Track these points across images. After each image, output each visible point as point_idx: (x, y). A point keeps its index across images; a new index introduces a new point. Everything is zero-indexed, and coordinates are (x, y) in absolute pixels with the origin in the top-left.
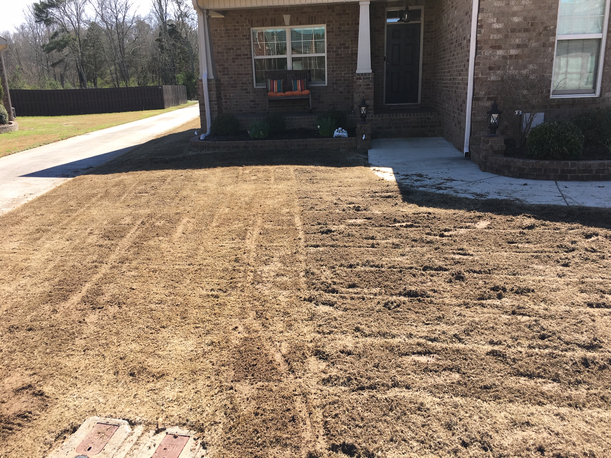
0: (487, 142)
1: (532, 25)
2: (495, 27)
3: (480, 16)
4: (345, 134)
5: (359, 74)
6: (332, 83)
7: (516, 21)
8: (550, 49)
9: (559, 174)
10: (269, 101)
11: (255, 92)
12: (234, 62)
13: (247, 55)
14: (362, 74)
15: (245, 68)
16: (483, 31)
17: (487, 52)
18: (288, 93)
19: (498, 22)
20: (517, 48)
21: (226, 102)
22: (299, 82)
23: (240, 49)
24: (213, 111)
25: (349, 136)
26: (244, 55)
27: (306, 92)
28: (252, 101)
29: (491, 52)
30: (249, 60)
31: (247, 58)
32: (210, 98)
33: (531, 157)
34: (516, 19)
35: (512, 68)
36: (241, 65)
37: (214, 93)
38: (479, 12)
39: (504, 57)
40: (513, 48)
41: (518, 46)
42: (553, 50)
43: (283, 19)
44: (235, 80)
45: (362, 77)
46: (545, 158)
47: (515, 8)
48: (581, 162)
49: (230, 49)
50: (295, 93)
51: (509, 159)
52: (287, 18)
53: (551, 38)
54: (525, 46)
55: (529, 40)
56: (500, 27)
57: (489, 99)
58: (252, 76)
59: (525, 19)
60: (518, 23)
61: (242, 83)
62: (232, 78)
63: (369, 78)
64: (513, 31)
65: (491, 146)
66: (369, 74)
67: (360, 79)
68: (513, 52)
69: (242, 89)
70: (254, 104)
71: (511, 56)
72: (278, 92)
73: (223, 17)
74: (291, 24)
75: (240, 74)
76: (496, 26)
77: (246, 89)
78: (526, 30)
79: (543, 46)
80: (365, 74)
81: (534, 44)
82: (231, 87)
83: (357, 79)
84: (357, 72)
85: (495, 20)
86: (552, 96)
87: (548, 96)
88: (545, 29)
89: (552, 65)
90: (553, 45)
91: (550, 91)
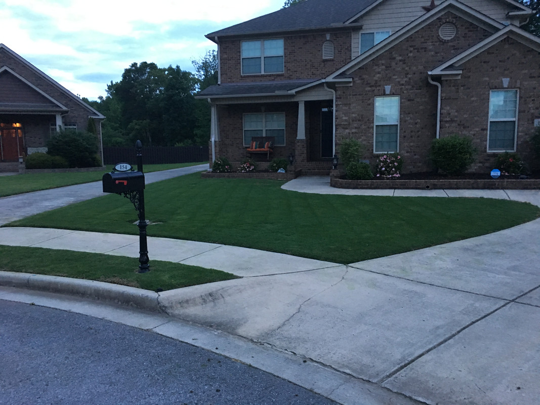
1: (362, 118)
4: (284, 172)
5: (298, 140)
6: (287, 145)
8: (371, 129)
10: (250, 154)
11: (244, 149)
12: (232, 132)
13: (240, 128)
14: (300, 140)
15: (238, 135)
16: (338, 121)
17: (341, 131)
22: (266, 144)
26: (238, 128)
28: (242, 154)
29: (343, 130)
31: (240, 130)
32: (215, 151)
34: (354, 115)
36: (236, 133)
37: (217, 148)
39: (349, 133)
40: (353, 129)
41: (356, 128)
42: (373, 130)
43: (261, 109)
44: (232, 142)
47: (353, 110)
49: (230, 125)
50: (263, 149)
52: (263, 109)
53: (371, 125)
54: (359, 128)
55: (361, 125)
56: (346, 119)
58: (243, 140)
59: (358, 115)
60: (355, 117)
61: (237, 144)
62: (231, 140)
63: (304, 142)
64: (353, 121)
65: (333, 174)
66: (304, 140)
68: (354, 131)
69: (236, 147)
70: (243, 156)
71: (353, 133)
72: (255, 148)
74: (265, 112)
75: (235, 138)
76: (344, 118)
77: (239, 147)
78: (359, 120)
79: (368, 128)
80: (302, 140)
81: (363, 127)
83: (297, 142)
84: (297, 138)
85: (344, 115)
86: (374, 152)
87: (373, 152)
88: (368, 120)
89: (373, 137)
90: (373, 128)
91: (373, 150)
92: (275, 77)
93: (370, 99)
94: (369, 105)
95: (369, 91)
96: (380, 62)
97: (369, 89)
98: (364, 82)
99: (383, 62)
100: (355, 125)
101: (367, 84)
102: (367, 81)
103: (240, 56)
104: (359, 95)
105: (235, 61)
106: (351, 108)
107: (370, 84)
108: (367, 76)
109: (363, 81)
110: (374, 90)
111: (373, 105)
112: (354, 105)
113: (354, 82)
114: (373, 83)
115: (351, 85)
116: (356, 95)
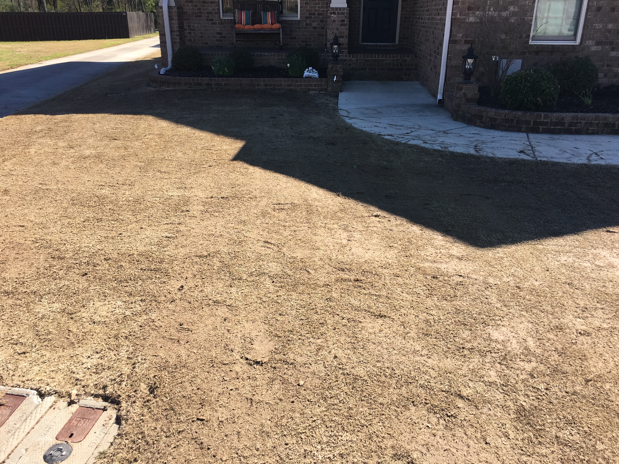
0: (461, 89)
4: (316, 75)
5: (333, 8)
6: (306, 18)
9: (531, 126)
10: (237, 34)
18: (257, 26)
21: (190, 33)
22: (269, 14)
24: (175, 43)
25: (319, 77)
27: (277, 26)
28: (218, 33)
32: (171, 27)
33: (504, 107)
35: (492, 9)
37: (175, 22)
45: (336, 12)
46: (518, 108)
48: (555, 114)
51: (483, 108)
57: (466, 42)
58: (219, 5)
63: (343, 13)
65: (464, 94)
67: (334, 13)
70: (220, 37)
72: (246, 24)
82: (196, 16)
84: (332, 5)
86: (531, 41)
87: (528, 42)
89: (533, 8)
91: (528, 36)
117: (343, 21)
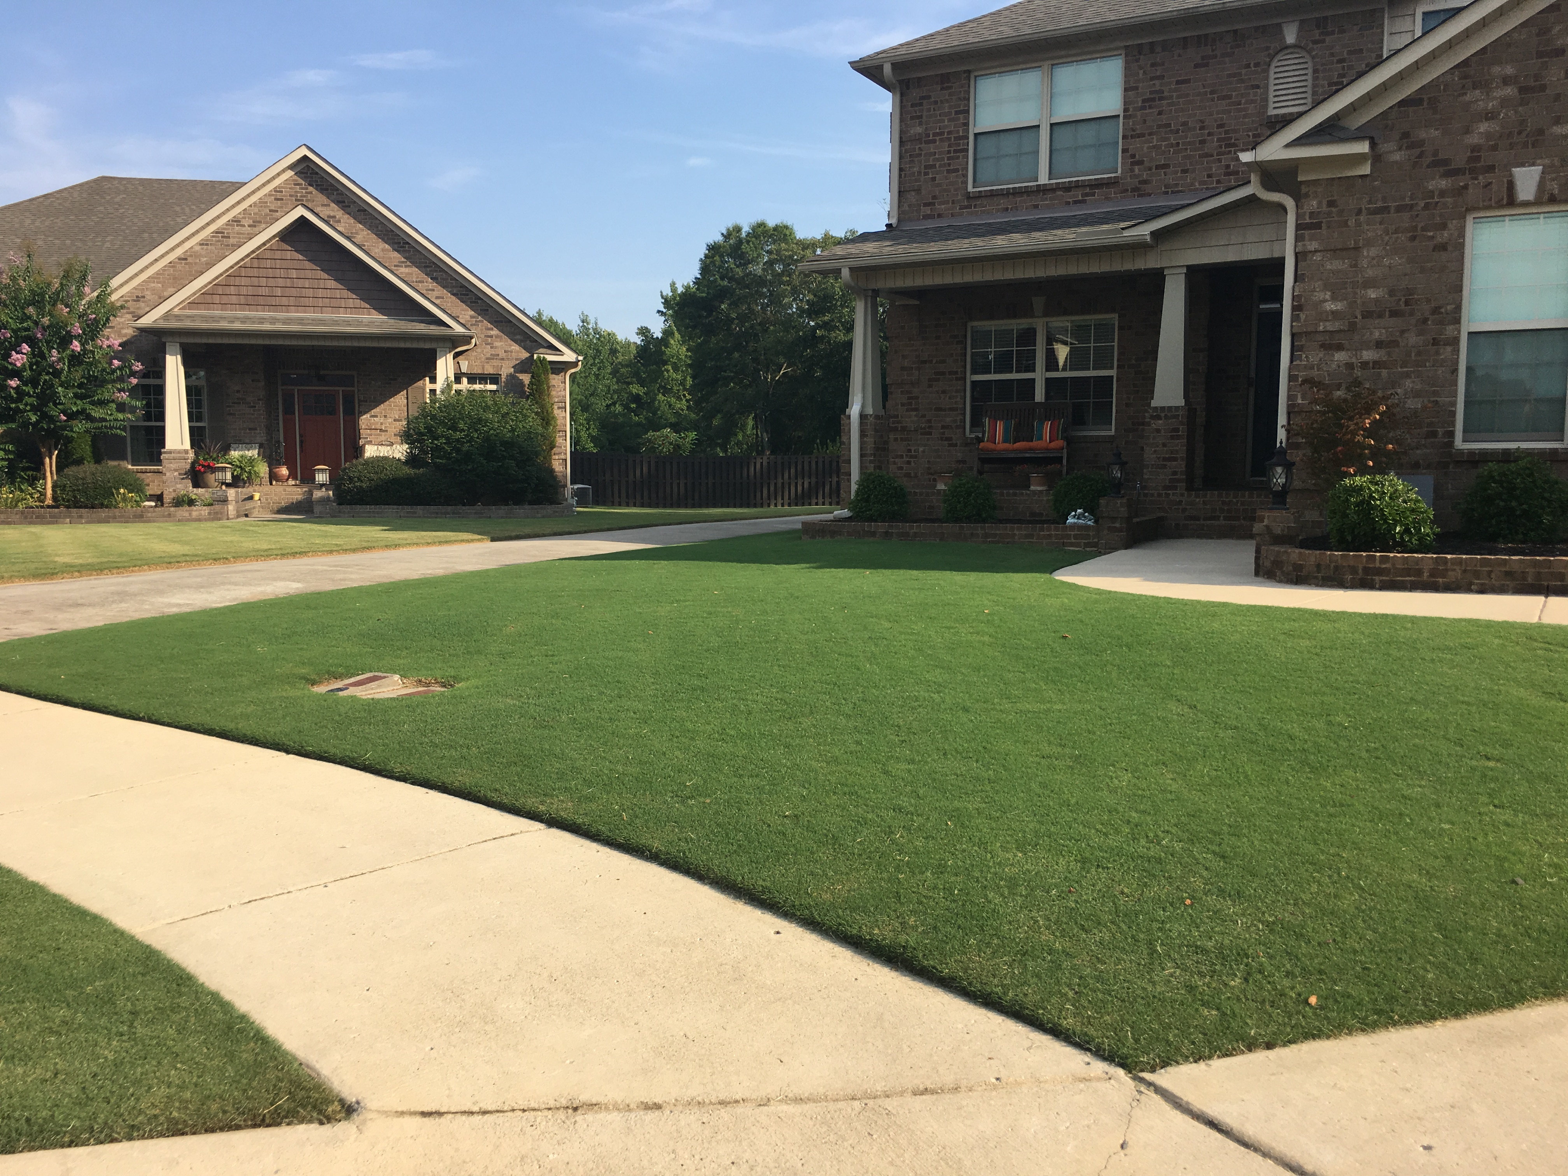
1: (1407, 303)
2: (1328, 308)
3: (1297, 289)
4: (1086, 522)
5: (1156, 408)
6: (1122, 431)
7: (1373, 296)
8: (1449, 349)
9: (1359, 577)
10: (984, 461)
11: (966, 445)
12: (930, 386)
13: (956, 373)
14: (1163, 408)
15: (950, 398)
16: (1303, 316)
17: (1314, 356)
18: (1021, 445)
19: (1334, 298)
20: (1377, 347)
21: (909, 463)
22: (1048, 426)
23: (944, 362)
25: (1092, 523)
26: (950, 373)
27: (1060, 444)
28: (959, 462)
29: (1321, 355)
30: (960, 382)
31: (957, 379)
34: (1372, 294)
36: (944, 392)
38: (1295, 281)
39: (1350, 366)
40: (1368, 348)
41: (1379, 345)
42: (1456, 352)
43: (1032, 304)
44: (930, 421)
45: (1163, 415)
47: (1370, 273)
49: (925, 362)
50: (1035, 444)
52: (1038, 303)
53: (1450, 330)
54: (1393, 344)
55: (1403, 332)
56: (1339, 308)
58: (964, 414)
59: (1392, 293)
60: (1376, 300)
61: (943, 427)
62: (924, 416)
63: (1176, 417)
64: (1367, 315)
66: (1177, 408)
67: (1158, 417)
68: (1368, 355)
69: (942, 439)
71: (1365, 365)
73: (917, 302)
74: (1045, 315)
75: (940, 409)
76: (1330, 306)
77: (950, 439)
78: (1394, 314)
79: (1433, 345)
80: (1170, 408)
81: (1413, 339)
82: (922, 434)
83: (1152, 417)
84: (1154, 403)
85: (1328, 295)
86: (1459, 443)
87: (1451, 443)
88: (1436, 310)
89: (1455, 383)
90: (1455, 342)
91: (1451, 434)
92: (1088, 190)
93: (1444, 226)
94: (1443, 247)
95: (1443, 193)
96: (1496, 70)
97: (1443, 183)
98: (1420, 156)
99: (1509, 70)
100: (1377, 334)
101: (1436, 164)
102: (1436, 153)
103: (966, 124)
104: (1399, 209)
105: (949, 146)
106: (1365, 263)
107: (1446, 162)
108: (1434, 133)
109: (1417, 151)
110: (1466, 187)
111: (1460, 247)
112: (1373, 251)
113: (1376, 157)
114: (1460, 160)
115: (1366, 169)
116: (1385, 210)
117: (1176, 430)
